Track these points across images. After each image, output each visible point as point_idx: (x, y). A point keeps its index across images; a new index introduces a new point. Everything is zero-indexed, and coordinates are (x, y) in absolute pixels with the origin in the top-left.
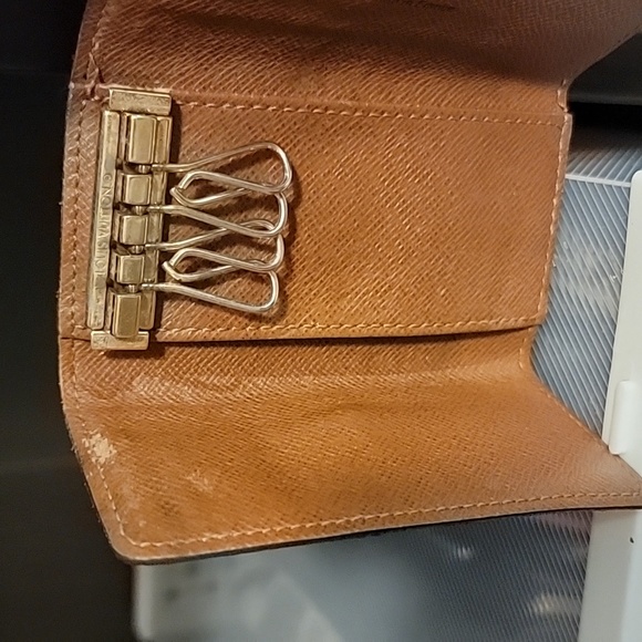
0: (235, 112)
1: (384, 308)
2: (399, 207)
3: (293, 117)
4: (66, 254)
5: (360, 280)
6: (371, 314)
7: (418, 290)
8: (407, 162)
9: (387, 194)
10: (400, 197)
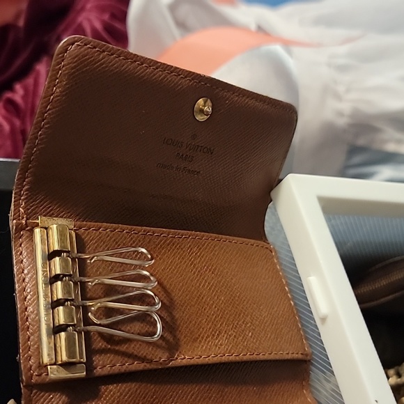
0: (107, 233)
1: (221, 345)
2: (207, 287)
3: (138, 237)
4: (22, 325)
5: (201, 329)
6: (215, 349)
7: (236, 333)
8: (203, 263)
9: (198, 280)
10: (206, 282)
